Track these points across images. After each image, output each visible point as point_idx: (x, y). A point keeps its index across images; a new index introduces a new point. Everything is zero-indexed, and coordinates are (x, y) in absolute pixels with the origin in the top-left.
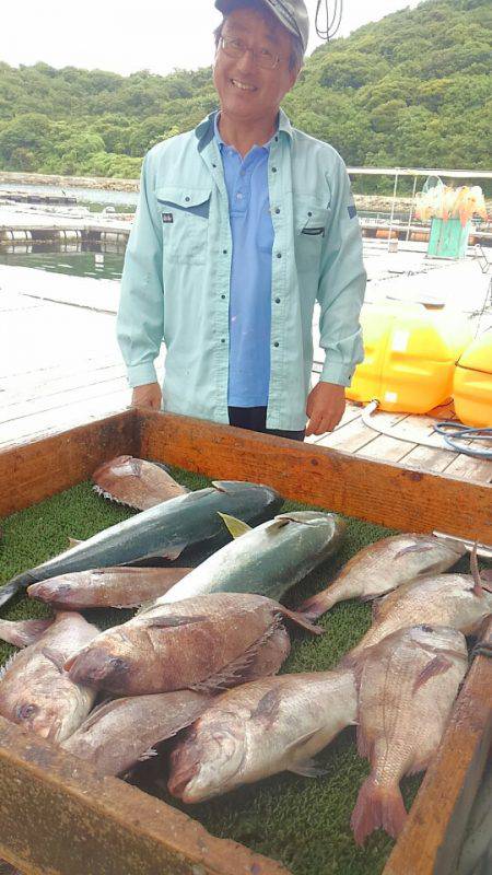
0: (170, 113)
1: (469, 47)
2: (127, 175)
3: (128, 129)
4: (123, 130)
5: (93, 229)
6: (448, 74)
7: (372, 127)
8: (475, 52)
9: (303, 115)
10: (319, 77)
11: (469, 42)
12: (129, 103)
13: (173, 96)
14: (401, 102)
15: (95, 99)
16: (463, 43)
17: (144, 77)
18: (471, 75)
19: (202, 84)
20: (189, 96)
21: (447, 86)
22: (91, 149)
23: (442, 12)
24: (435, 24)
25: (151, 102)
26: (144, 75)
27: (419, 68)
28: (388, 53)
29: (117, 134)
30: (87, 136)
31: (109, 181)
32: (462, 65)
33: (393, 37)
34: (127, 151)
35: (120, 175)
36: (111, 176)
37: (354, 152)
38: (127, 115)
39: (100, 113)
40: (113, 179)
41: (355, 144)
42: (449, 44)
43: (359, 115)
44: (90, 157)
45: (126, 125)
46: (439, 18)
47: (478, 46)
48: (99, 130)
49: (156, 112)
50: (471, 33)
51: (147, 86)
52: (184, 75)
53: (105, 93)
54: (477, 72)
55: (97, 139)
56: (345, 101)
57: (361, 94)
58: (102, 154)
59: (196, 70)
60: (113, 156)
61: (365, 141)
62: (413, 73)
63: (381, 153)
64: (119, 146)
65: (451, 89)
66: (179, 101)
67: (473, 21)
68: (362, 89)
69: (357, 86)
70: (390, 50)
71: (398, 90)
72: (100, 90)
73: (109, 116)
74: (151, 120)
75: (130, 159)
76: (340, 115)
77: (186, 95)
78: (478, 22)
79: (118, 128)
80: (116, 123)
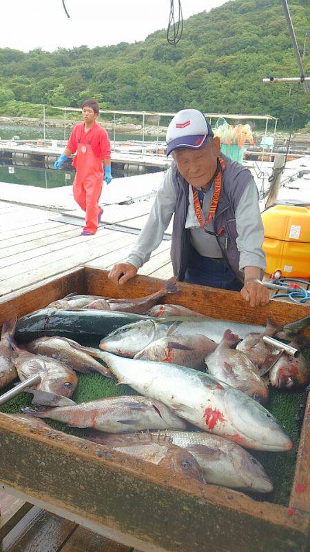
0: (57, 76)
1: (246, 36)
2: (31, 115)
3: (30, 86)
4: (26, 86)
5: (7, 151)
6: (233, 53)
7: (188, 86)
8: (250, 39)
9: (144, 78)
10: (153, 54)
11: (245, 33)
12: (30, 69)
13: (57, 66)
14: (205, 70)
15: (7, 67)
16: (241, 34)
17: (39, 53)
18: (247, 53)
19: (77, 57)
20: (69, 65)
21: (232, 60)
22: (6, 99)
23: (227, 14)
24: (223, 22)
25: (44, 69)
26: (38, 51)
27: (215, 49)
28: (195, 39)
29: (23, 89)
30: (3, 91)
31: (19, 119)
32: (242, 47)
33: (198, 29)
34: (29, 100)
35: (26, 115)
36: (20, 116)
37: (177, 101)
38: (28, 77)
39: (11, 76)
40: (21, 118)
41: (177, 97)
42: (233, 34)
43: (179, 78)
44: (5, 104)
45: (28, 83)
46: (225, 18)
47: (250, 35)
48: (11, 87)
49: (47, 75)
50: (246, 27)
51: (40, 59)
52: (64, 52)
53: (13, 63)
54: (251, 51)
55: (10, 92)
56: (169, 69)
57: (179, 65)
58: (14, 102)
59: (72, 49)
60: (21, 103)
61: (184, 95)
62: (211, 52)
63: (194, 102)
64: (24, 96)
65: (236, 62)
66: (62, 68)
67: (246, 21)
68: (180, 62)
69: (176, 60)
70: (196, 37)
71: (202, 62)
72: (10, 61)
73: (17, 78)
74: (45, 80)
75: (32, 105)
76: (167, 78)
77: (66, 64)
78: (249, 21)
79: (23, 85)
80: (21, 82)
